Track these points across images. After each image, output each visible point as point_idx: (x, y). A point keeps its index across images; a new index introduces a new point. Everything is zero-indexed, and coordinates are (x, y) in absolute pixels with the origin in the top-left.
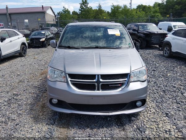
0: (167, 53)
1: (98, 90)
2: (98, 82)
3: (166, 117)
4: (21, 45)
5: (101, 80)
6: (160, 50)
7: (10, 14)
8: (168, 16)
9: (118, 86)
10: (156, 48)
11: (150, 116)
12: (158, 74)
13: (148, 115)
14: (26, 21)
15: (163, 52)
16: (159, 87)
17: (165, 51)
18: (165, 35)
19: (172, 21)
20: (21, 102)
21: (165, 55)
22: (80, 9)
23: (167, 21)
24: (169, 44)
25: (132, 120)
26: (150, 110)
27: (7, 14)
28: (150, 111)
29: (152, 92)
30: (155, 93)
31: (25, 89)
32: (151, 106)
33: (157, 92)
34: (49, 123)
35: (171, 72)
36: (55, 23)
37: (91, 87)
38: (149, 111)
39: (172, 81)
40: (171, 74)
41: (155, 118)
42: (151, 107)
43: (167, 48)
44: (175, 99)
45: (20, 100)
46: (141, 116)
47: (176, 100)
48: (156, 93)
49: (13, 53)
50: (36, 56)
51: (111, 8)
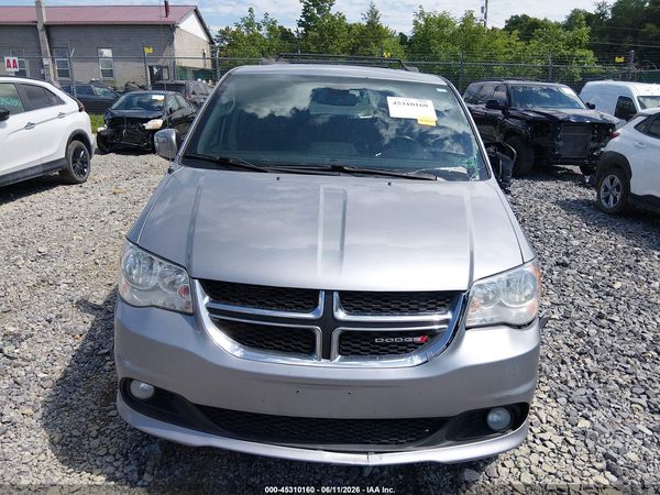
0: (612, 198)
1: (327, 355)
2: (328, 322)
3: (608, 474)
4: (69, 142)
5: (341, 315)
6: (584, 185)
7: (48, 27)
8: (621, 60)
9: (414, 343)
10: (569, 176)
11: (540, 462)
12: (578, 277)
13: (535, 458)
14: (107, 53)
15: (599, 195)
16: (580, 335)
17: (606, 189)
18: (605, 130)
19: (632, 80)
20: (28, 368)
21: (605, 204)
22: (303, 19)
23: (615, 77)
24: (620, 166)
25: (466, 482)
26: (542, 435)
27: (40, 27)
28: (542, 440)
29: (550, 355)
30: (563, 362)
31: (53, 316)
32: (544, 421)
33: (573, 358)
34: (118, 475)
35: (628, 274)
36: (209, 67)
37: (298, 342)
38: (538, 441)
39: (631, 312)
40: (626, 282)
41: (560, 474)
42: (548, 422)
43: (612, 181)
44: (644, 393)
45: (23, 359)
46: (503, 465)
47: (648, 397)
48: (567, 360)
49: (37, 170)
50: (124, 185)
51: (416, 23)
